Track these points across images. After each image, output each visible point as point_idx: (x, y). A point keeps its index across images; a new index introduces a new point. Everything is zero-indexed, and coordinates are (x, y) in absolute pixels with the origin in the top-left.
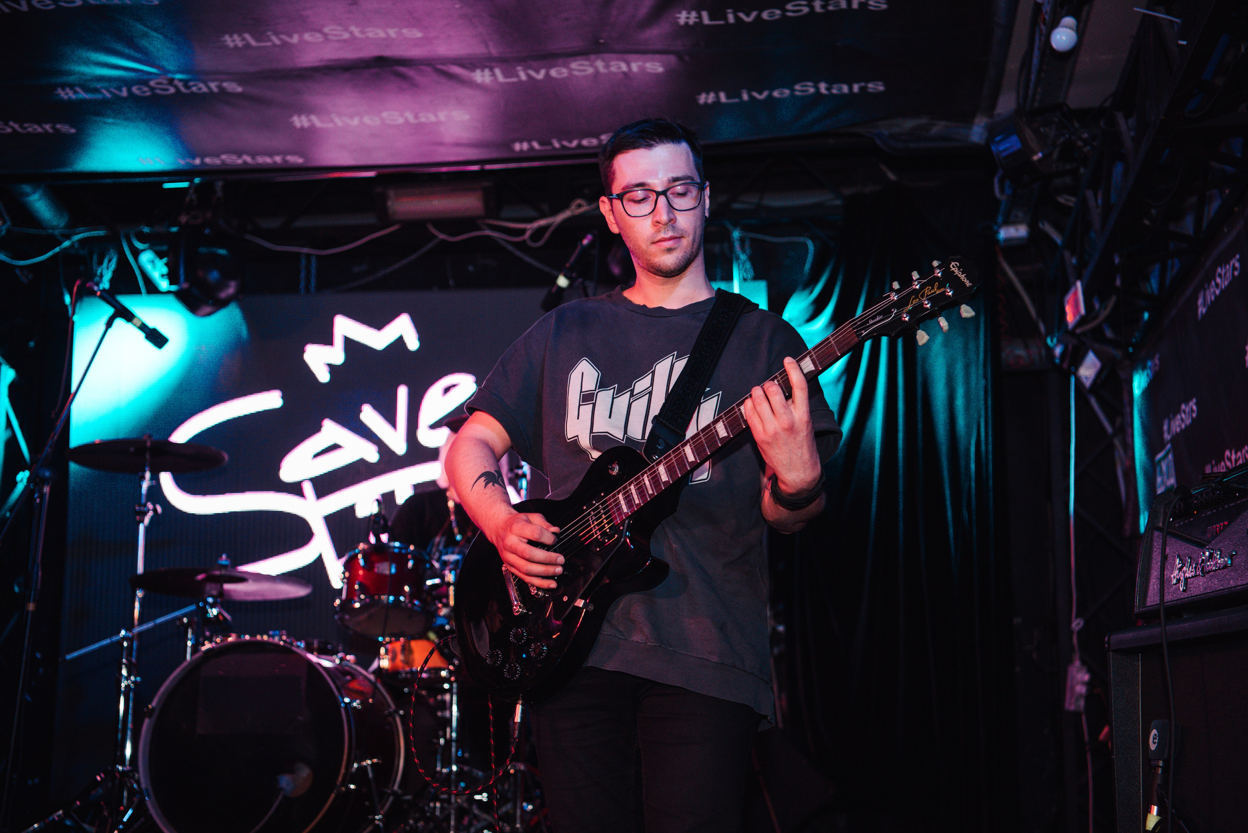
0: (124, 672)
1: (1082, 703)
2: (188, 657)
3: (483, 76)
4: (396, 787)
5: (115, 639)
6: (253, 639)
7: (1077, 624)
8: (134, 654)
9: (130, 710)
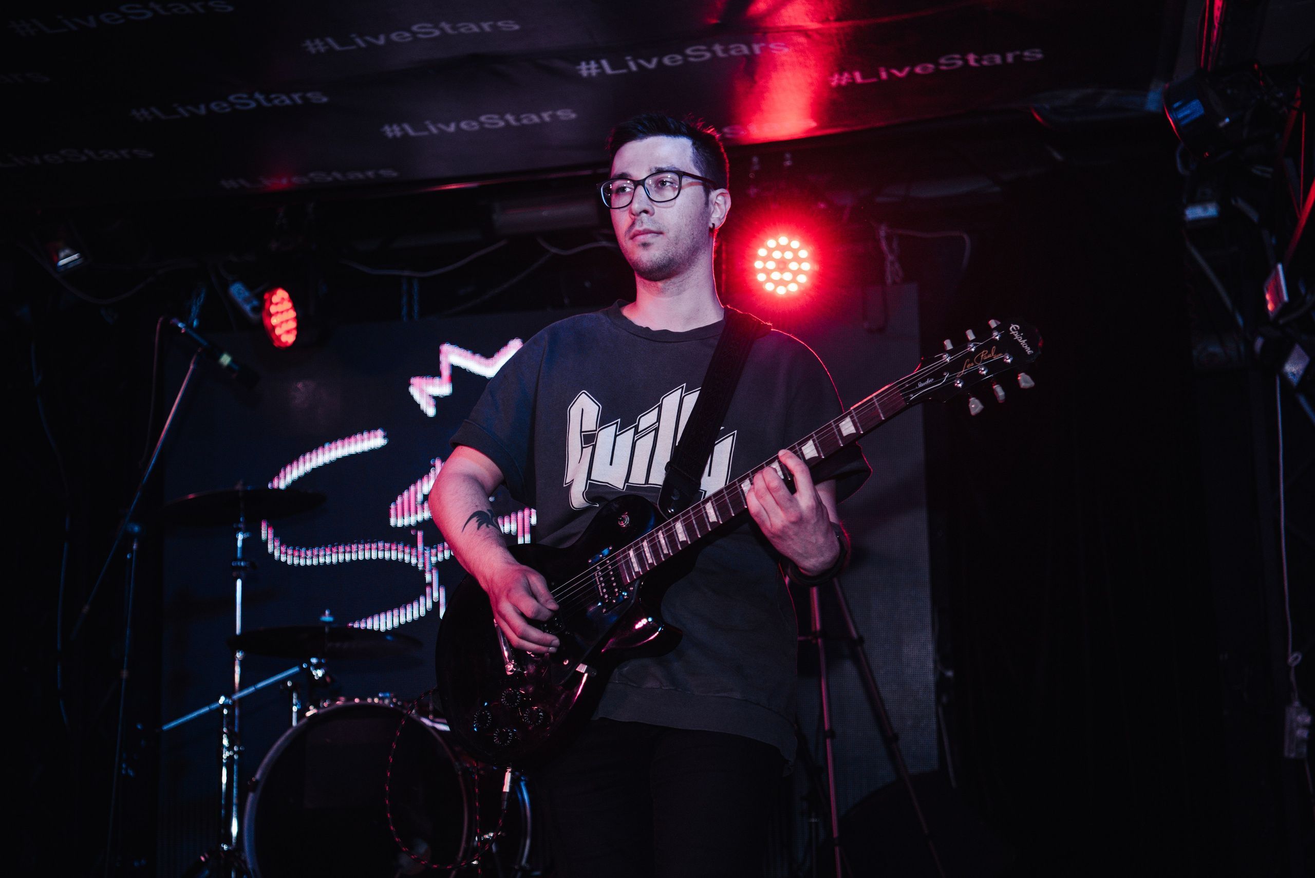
0: (225, 742)
1: (1304, 749)
2: (294, 723)
4: (524, 862)
5: (214, 706)
6: (364, 702)
7: (1294, 658)
8: (237, 722)
9: (234, 784)
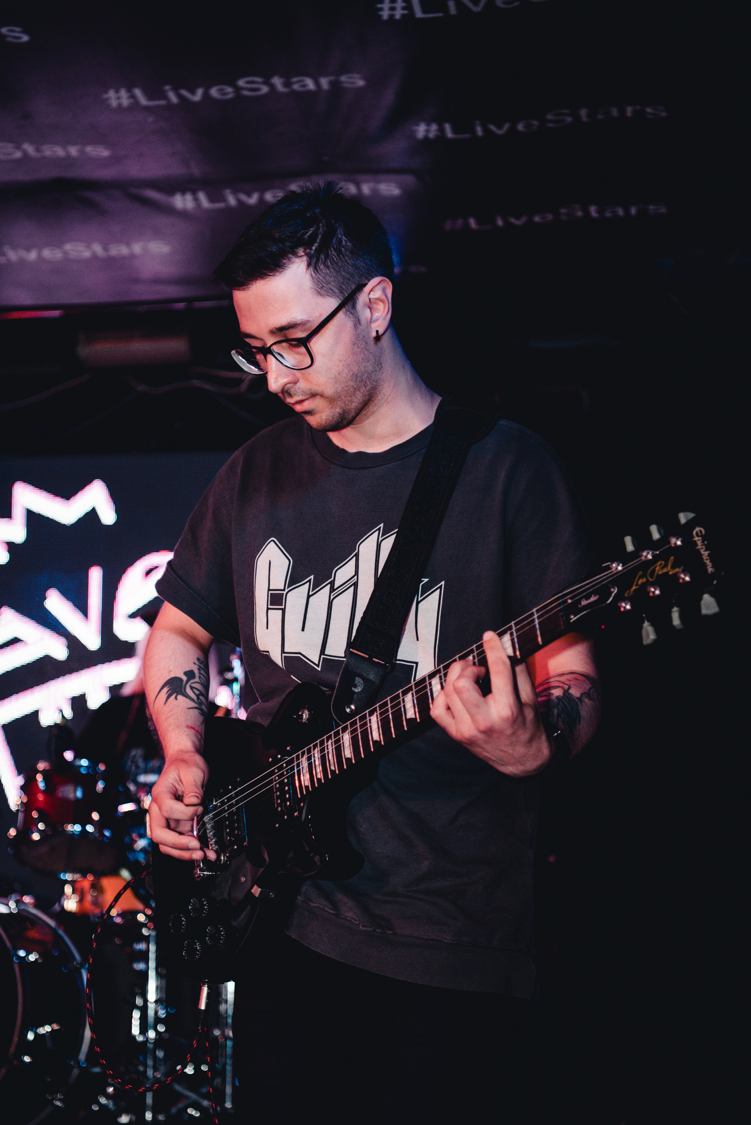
3: (184, 200)
